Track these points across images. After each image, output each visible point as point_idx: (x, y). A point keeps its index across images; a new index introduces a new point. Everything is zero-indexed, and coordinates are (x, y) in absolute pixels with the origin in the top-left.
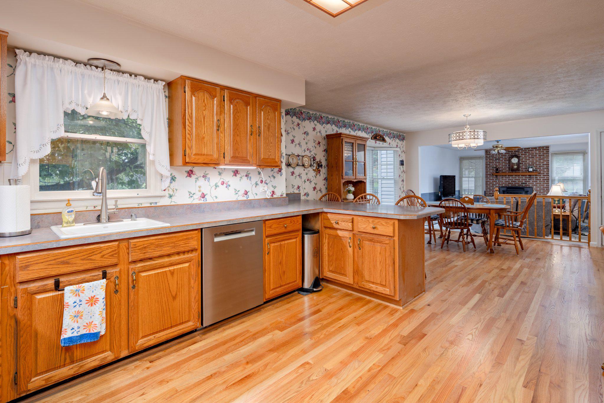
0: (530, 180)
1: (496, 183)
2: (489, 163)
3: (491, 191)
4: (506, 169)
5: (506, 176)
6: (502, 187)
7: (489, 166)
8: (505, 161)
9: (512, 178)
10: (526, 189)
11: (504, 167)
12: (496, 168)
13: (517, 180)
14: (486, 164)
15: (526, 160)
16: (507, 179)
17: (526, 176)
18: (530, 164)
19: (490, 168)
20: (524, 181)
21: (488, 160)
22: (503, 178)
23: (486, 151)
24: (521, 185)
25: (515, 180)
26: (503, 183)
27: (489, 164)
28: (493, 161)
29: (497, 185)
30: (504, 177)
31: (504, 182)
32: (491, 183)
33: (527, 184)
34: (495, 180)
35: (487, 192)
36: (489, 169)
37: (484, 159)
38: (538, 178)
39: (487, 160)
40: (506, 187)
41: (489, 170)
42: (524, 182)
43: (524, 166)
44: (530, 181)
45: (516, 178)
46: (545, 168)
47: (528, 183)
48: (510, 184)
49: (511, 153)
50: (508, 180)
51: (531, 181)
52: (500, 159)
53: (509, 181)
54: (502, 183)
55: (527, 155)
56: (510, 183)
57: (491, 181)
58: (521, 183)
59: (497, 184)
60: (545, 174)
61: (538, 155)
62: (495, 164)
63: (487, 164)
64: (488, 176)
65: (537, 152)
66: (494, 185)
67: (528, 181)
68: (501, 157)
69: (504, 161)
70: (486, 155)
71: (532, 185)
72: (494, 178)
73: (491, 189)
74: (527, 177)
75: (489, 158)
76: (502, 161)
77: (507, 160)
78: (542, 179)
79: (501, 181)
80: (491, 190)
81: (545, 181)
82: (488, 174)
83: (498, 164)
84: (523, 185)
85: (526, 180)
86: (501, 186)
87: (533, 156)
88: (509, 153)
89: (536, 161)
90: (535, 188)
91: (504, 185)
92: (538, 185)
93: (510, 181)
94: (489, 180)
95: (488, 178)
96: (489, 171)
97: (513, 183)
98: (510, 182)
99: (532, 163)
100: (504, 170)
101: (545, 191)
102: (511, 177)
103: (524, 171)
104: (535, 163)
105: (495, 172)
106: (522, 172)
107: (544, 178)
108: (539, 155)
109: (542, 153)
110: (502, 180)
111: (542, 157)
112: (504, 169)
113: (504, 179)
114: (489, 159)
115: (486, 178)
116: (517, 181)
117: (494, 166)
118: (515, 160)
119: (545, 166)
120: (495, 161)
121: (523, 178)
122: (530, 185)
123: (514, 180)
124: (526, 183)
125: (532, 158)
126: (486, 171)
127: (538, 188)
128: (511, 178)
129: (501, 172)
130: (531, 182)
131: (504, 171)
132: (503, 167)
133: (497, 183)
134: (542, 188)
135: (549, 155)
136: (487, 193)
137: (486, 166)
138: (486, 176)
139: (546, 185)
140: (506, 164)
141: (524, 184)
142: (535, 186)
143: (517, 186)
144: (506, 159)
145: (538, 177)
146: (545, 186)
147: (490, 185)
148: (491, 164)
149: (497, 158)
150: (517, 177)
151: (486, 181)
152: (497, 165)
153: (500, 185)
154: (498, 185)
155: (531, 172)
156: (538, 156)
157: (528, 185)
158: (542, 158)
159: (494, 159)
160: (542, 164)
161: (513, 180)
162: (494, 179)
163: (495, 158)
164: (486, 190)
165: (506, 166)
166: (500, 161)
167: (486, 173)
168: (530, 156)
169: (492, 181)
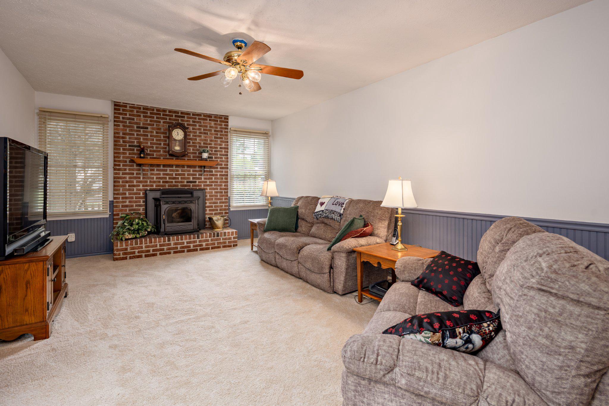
0: (201, 175)
1: (137, 182)
2: (124, 134)
3: (128, 200)
4: (160, 151)
5: (158, 166)
6: (151, 190)
7: (124, 142)
8: (157, 133)
9: (170, 171)
10: (195, 194)
11: (155, 146)
12: (139, 146)
13: (179, 175)
14: (116, 138)
15: (195, 136)
16: (162, 173)
17: (194, 167)
18: (202, 145)
19: (126, 146)
20: (191, 177)
21: (121, 127)
22: (153, 170)
23: (115, 105)
24: (186, 186)
25: (176, 175)
26: (154, 182)
27: (123, 138)
28: (131, 130)
29: (141, 187)
30: (155, 169)
31: (155, 180)
32: (127, 182)
33: (197, 183)
34: (137, 174)
35: (117, 202)
36: (124, 149)
37: (111, 125)
38: (214, 173)
39: (119, 126)
40: (159, 190)
41: (121, 151)
42: (191, 180)
43: (191, 148)
44: (201, 179)
45: (177, 171)
46: (223, 155)
47: (197, 181)
48: (167, 184)
49: (170, 119)
50: (164, 174)
51: (203, 177)
52: (147, 128)
53: (166, 178)
54: (150, 182)
55: (198, 127)
56: (167, 182)
57: (128, 176)
58: (187, 182)
59: (141, 185)
60: (223, 166)
61: (213, 130)
62: (136, 139)
63: (118, 137)
64: (119, 165)
65: (213, 123)
66: (134, 186)
67: (199, 178)
68: (150, 125)
69: (155, 134)
70: (115, 113)
71: (204, 186)
72: (133, 170)
73: (127, 195)
74: (197, 169)
75: (122, 122)
76: (152, 132)
77: (163, 133)
78: (219, 174)
79: (148, 178)
80: (126, 198)
81: (224, 177)
82: (119, 161)
83: (144, 139)
84: (190, 186)
85: (196, 175)
86: (148, 188)
87: (206, 130)
88: (166, 119)
89: (211, 141)
90: (208, 190)
91: (154, 187)
92: (213, 184)
93: (168, 177)
94: (123, 174)
95: (119, 170)
96: (124, 153)
97: (172, 182)
98: (168, 180)
99: (204, 144)
100: (155, 154)
101: (222, 196)
102: (168, 169)
103: (192, 158)
104: (210, 144)
105: (136, 156)
106: (188, 160)
107: (222, 172)
108: (215, 131)
109: (219, 127)
110: (152, 174)
111: (219, 133)
112: (154, 151)
113: (155, 172)
114: (124, 126)
115: (115, 169)
116: (180, 177)
117: (134, 142)
118: (178, 134)
119: (223, 150)
120: (137, 131)
121: (189, 171)
122: (201, 186)
123: (174, 176)
124: (195, 182)
125: (205, 133)
126: (115, 153)
127: (213, 191)
128: (168, 172)
129: (149, 157)
130: (203, 180)
131: (155, 156)
132: (153, 147)
133: (141, 182)
134: (219, 190)
135: (228, 132)
136: (116, 207)
137: (115, 141)
138: (115, 165)
139: (225, 186)
140: (160, 140)
141: (191, 184)
142: (208, 188)
143: (179, 187)
144: (160, 129)
145: (214, 170)
146: (223, 187)
147: (125, 186)
148: (128, 137)
149: (141, 125)
150: (180, 169)
151: (114, 178)
152: (142, 140)
153: (147, 186)
154: (143, 186)
155: (206, 160)
156: (213, 132)
157: (198, 186)
158: (219, 136)
159: (135, 126)
160: (219, 147)
161: (172, 175)
162: (135, 172)
163: (136, 123)
164: (114, 198)
165: (160, 144)
166: (146, 132)
167: (114, 157)
168: (202, 131)
169: (130, 178)
